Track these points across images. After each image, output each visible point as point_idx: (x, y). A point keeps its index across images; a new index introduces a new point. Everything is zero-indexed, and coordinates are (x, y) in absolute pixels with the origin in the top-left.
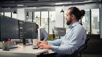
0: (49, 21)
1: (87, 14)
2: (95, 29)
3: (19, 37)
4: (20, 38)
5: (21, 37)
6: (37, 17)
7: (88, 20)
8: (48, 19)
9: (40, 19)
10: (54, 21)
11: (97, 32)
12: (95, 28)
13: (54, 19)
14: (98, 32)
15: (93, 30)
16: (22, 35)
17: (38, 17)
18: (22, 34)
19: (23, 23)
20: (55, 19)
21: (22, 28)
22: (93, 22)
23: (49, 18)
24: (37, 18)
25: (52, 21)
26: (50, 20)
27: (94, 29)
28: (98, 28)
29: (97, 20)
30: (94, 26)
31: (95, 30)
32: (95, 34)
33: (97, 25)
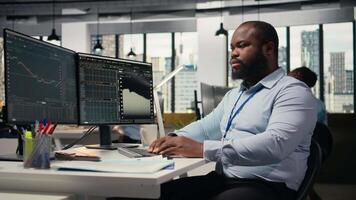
1: (308, 43)
2: (335, 94)
6: (131, 53)
8: (170, 61)
11: (341, 106)
12: (337, 91)
15: (329, 100)
17: (134, 52)
22: (330, 69)
24: (132, 56)
26: (177, 64)
27: (332, 95)
28: (348, 93)
30: (333, 87)
31: (334, 100)
33: (342, 82)
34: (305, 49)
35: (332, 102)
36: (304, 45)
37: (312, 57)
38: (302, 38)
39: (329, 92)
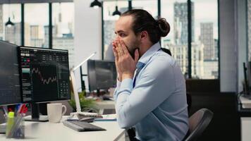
0: (53, 36)
1: (180, 14)
2: (205, 61)
3: (20, 98)
4: (25, 100)
5: (28, 96)
6: (9, 23)
7: (182, 33)
8: (48, 29)
9: (19, 27)
10: (69, 36)
11: (210, 71)
12: (206, 58)
13: (71, 31)
14: (213, 73)
15: (199, 66)
16: (29, 92)
17: (12, 21)
18: (29, 88)
19: (32, 55)
20: (73, 28)
21: (29, 69)
22: (200, 39)
23: (50, 27)
24: (9, 26)
25: (61, 36)
26: (57, 32)
27: (202, 61)
28: (215, 60)
29: (211, 34)
30: (202, 55)
31: (204, 66)
32: (203, 78)
33: (211, 50)
34: (178, 19)
35: (202, 68)
36: (176, 15)
37: (183, 27)
38: (175, 8)
39: (200, 59)
